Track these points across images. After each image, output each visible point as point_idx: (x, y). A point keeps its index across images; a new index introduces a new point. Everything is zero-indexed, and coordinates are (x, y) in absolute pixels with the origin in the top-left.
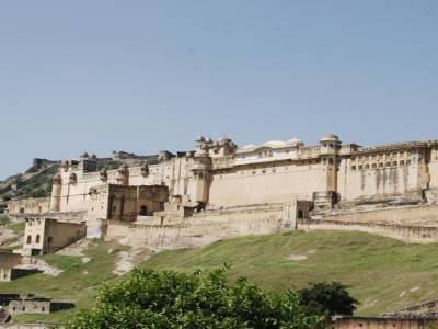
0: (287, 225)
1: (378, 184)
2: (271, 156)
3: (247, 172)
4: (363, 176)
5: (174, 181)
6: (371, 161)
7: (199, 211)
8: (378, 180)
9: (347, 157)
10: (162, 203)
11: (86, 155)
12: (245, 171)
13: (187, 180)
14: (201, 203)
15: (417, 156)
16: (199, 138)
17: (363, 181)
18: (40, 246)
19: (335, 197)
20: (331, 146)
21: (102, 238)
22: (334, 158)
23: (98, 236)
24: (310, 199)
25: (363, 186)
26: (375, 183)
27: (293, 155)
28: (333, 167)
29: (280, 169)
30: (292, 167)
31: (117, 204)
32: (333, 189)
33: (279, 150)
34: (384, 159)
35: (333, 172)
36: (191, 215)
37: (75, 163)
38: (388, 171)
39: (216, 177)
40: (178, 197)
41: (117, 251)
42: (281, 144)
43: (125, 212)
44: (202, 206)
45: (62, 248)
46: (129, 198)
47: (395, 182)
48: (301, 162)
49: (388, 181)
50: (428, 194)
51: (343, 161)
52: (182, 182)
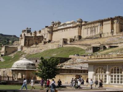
0: (60, 46)
1: (91, 33)
2: (66, 26)
3: (61, 31)
4: (87, 31)
5: (44, 35)
6: (89, 26)
7: (49, 43)
8: (91, 32)
9: (84, 25)
10: (41, 41)
11: (28, 28)
12: (60, 31)
13: (47, 34)
14: (49, 40)
15: (100, 24)
16: (52, 22)
17: (87, 32)
18: (3, 54)
19: (80, 37)
20: (79, 22)
21: (21, 51)
22: (80, 26)
23: (20, 50)
24: (73, 38)
25: (87, 34)
26: (90, 32)
27: (71, 25)
28: (80, 28)
29: (68, 30)
30: (71, 29)
31: (27, 41)
32: (80, 35)
33: (68, 24)
34: (93, 25)
35: (80, 30)
36: (45, 44)
37: (25, 31)
38: (93, 29)
39: (54, 33)
40: (45, 39)
41: (22, 54)
42: (69, 22)
43: (29, 44)
44: (50, 41)
45: (10, 54)
46: (31, 40)
47: (95, 32)
48: (73, 27)
49: (93, 32)
50: (102, 35)
51: (83, 26)
52: (46, 34)
